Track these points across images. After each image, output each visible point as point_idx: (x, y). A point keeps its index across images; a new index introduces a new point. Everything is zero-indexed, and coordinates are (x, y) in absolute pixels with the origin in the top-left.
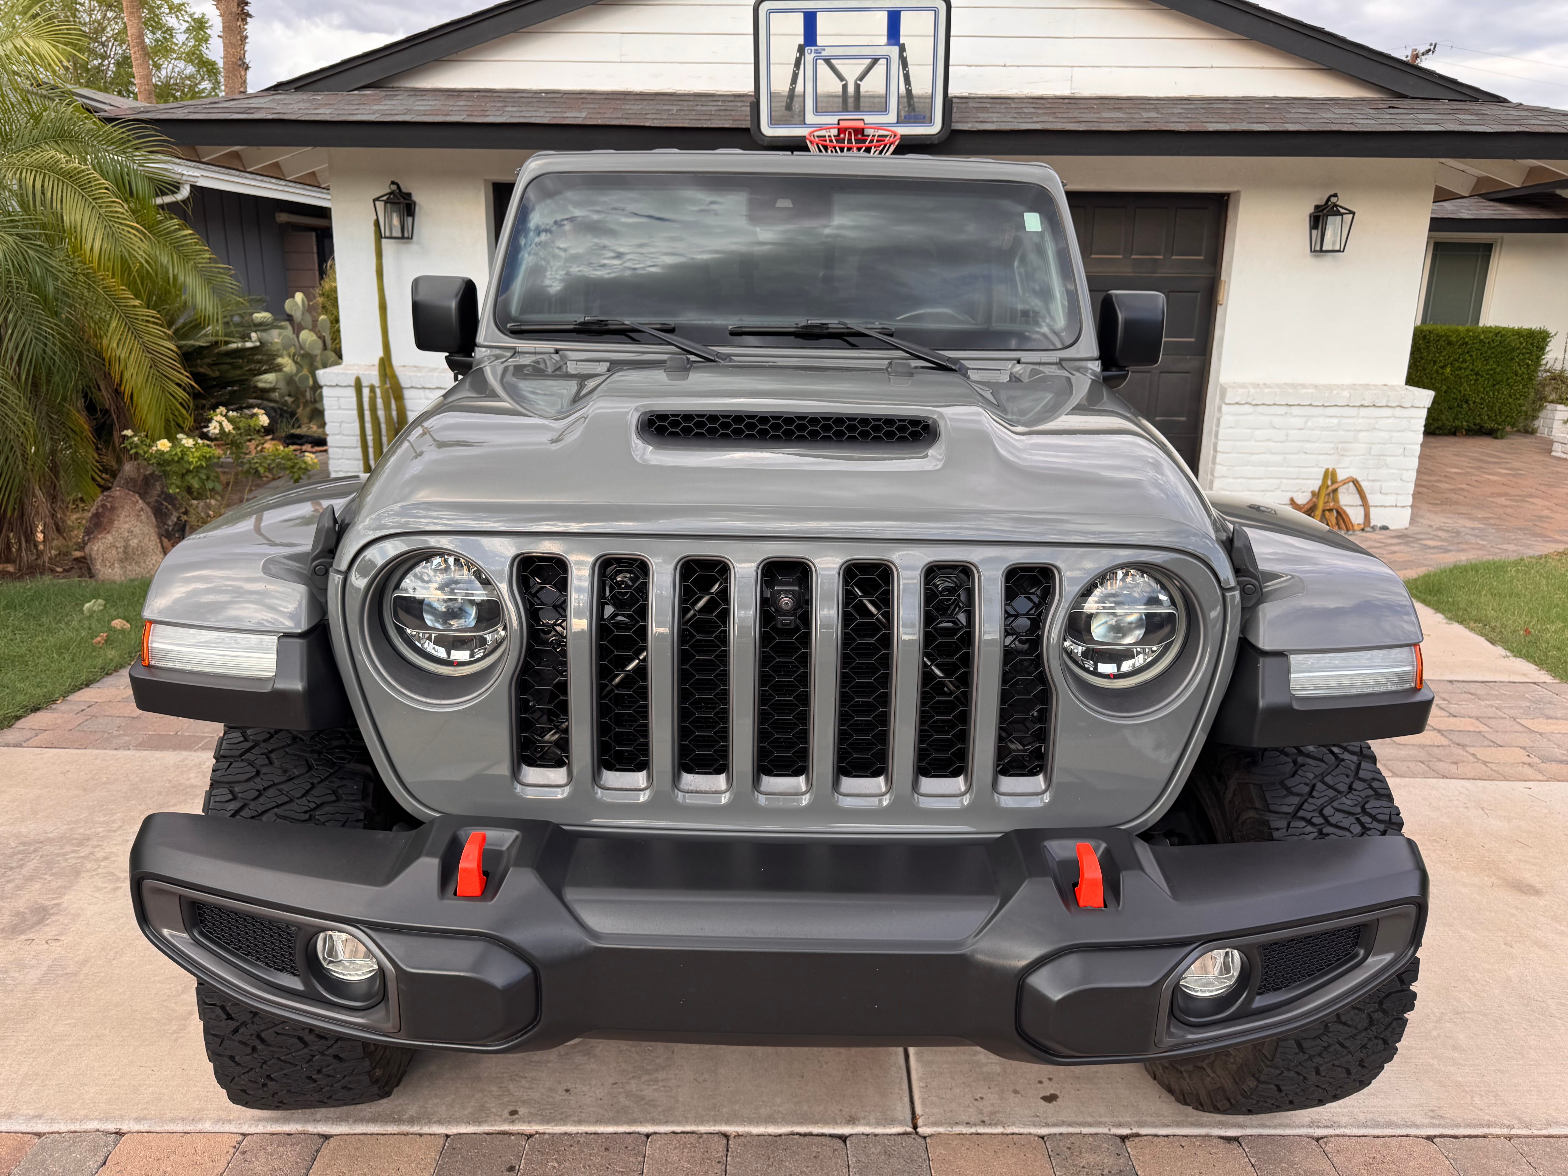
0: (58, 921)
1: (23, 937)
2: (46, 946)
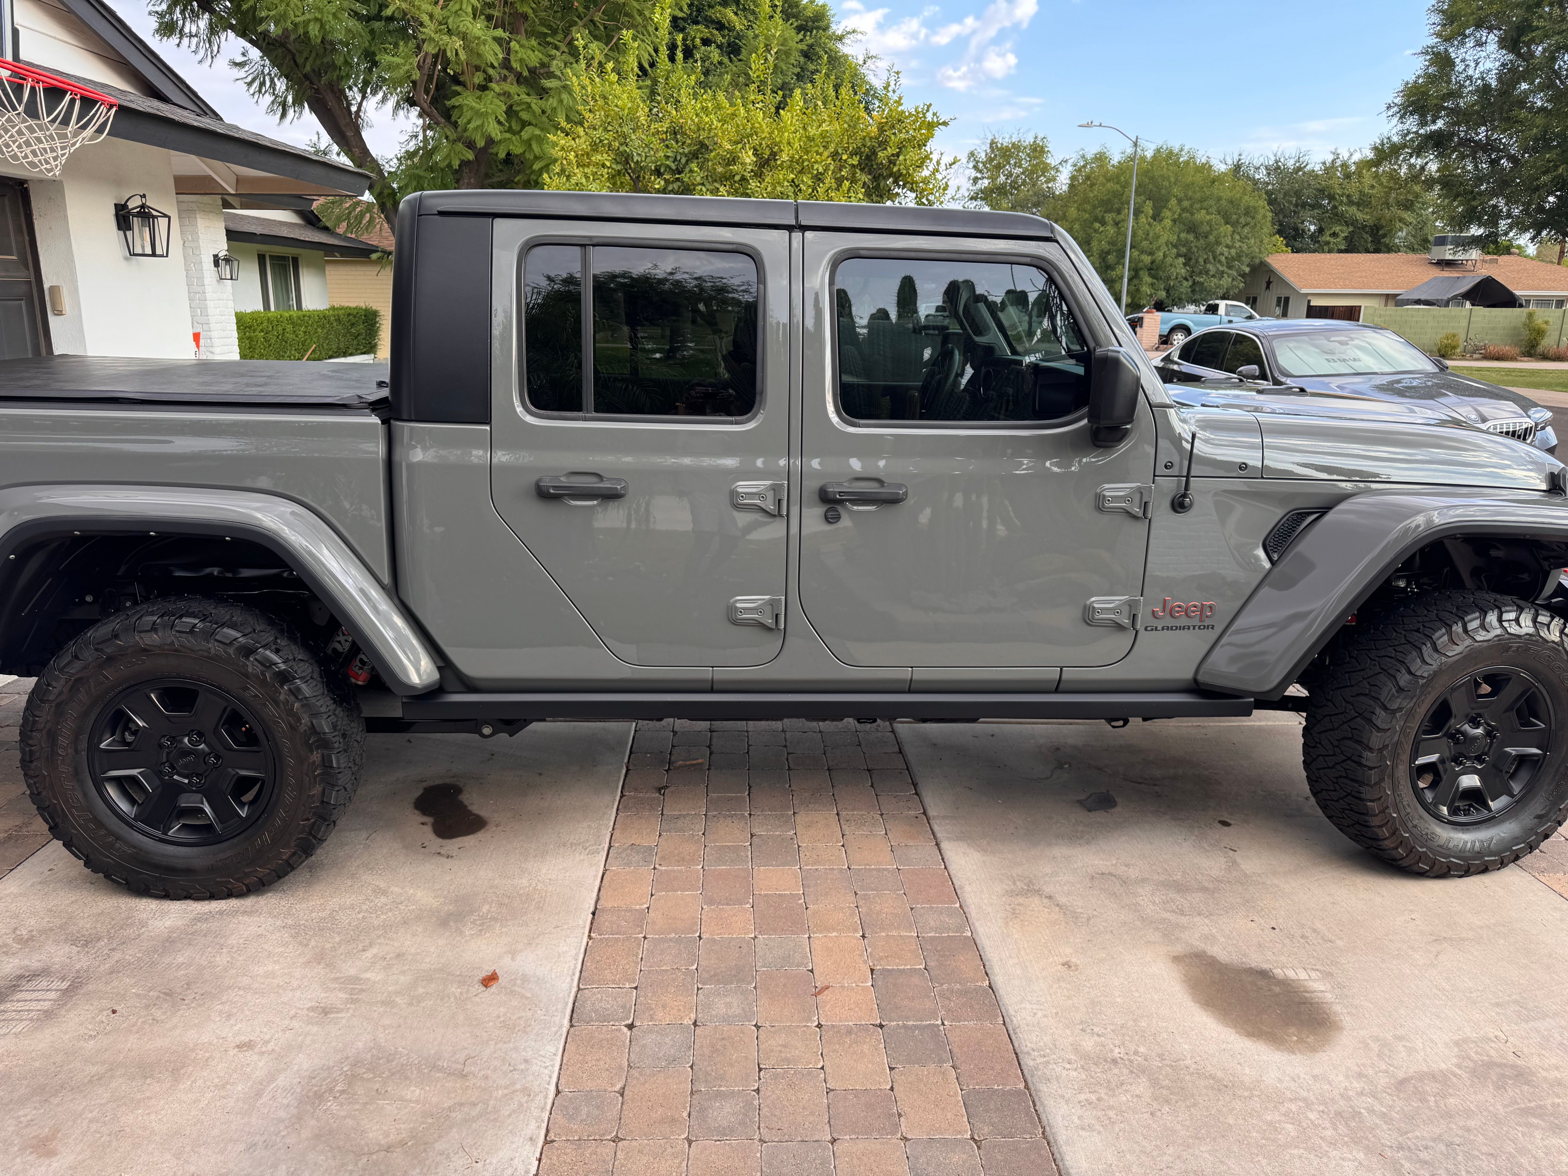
0: (1477, 1053)
1: (1519, 1062)
2: (1511, 1039)
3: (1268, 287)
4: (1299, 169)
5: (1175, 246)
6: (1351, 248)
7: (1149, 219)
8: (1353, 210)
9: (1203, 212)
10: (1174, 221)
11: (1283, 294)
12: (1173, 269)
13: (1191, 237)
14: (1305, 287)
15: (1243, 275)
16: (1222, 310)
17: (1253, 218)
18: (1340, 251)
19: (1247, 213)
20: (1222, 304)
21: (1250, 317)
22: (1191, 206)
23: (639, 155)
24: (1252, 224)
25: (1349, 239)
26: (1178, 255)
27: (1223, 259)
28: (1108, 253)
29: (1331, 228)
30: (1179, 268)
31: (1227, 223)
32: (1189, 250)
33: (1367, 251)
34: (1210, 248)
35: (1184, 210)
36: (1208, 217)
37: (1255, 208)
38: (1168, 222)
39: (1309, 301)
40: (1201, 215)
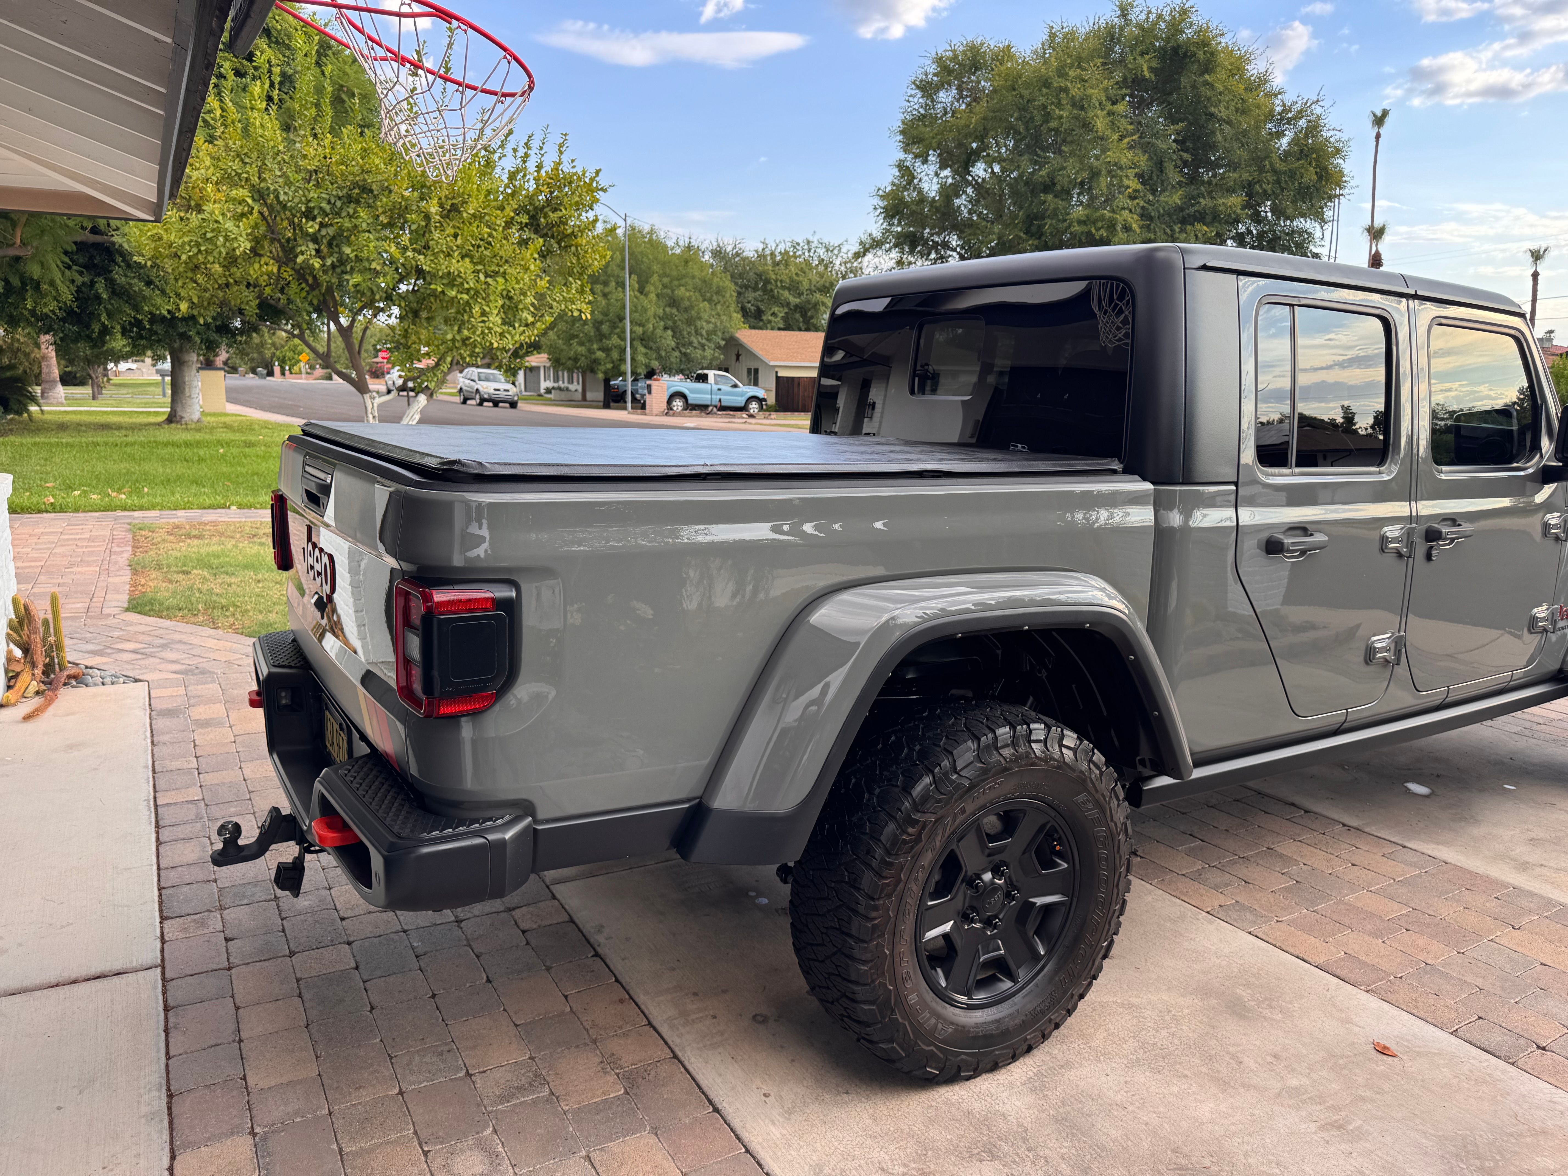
3: (738, 359)
4: (737, 254)
5: (661, 319)
6: (788, 327)
7: (636, 293)
8: (786, 293)
9: (682, 289)
10: (658, 295)
11: (753, 366)
12: (663, 341)
13: (674, 311)
14: (773, 360)
15: (719, 347)
16: (711, 379)
17: (724, 297)
18: (779, 329)
19: (718, 292)
20: (711, 374)
21: (735, 386)
22: (671, 282)
23: (285, 193)
24: (722, 302)
25: (785, 319)
26: (666, 328)
27: (704, 333)
28: (601, 323)
29: (770, 309)
30: (668, 340)
31: (704, 300)
32: (675, 322)
33: (800, 330)
34: (690, 322)
35: (665, 286)
36: (688, 294)
37: (724, 288)
38: (653, 296)
39: (777, 372)
40: (681, 292)
